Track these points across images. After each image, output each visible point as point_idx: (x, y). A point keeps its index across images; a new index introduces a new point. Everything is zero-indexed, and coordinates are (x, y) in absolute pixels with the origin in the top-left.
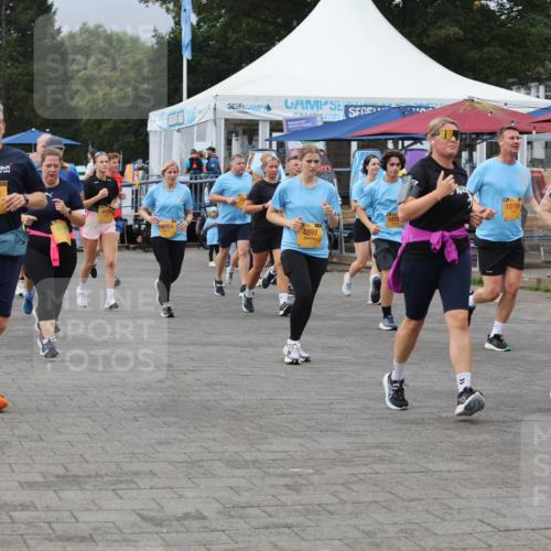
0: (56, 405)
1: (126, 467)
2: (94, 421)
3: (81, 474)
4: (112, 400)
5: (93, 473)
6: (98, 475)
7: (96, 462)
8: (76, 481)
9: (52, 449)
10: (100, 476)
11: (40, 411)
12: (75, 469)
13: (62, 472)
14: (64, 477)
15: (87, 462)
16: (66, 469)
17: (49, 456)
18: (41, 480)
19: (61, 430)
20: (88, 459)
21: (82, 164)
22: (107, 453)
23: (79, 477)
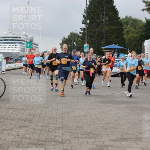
0: (120, 119)
1: (139, 136)
2: (130, 123)
3: (127, 138)
4: (135, 118)
5: (130, 138)
6: (131, 138)
7: (131, 135)
8: (125, 140)
9: (119, 131)
11: (115, 120)
12: (125, 136)
13: (121, 137)
14: (122, 138)
15: (128, 135)
17: (118, 133)
18: (116, 139)
19: (122, 126)
20: (129, 134)
22: (134, 132)
23: (126, 138)
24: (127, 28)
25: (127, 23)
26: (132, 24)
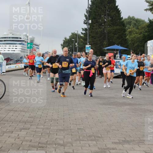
0: (122, 121)
1: (141, 139)
2: (133, 126)
3: (129, 140)
4: (138, 120)
5: (133, 140)
6: (134, 141)
7: (133, 137)
8: (128, 142)
9: (121, 133)
10: (135, 141)
11: (118, 123)
12: (128, 139)
14: (125, 141)
15: (131, 137)
16: (125, 139)
17: (121, 135)
18: (119, 142)
19: (124, 128)
21: (129, 55)
22: (136, 135)
23: (129, 141)
24: (129, 29)
25: (130, 23)
26: (135, 24)
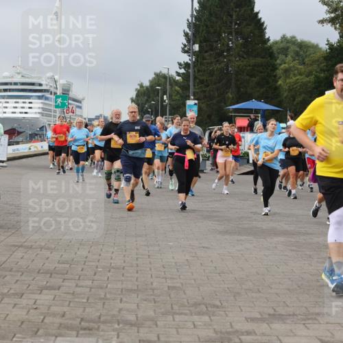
0: (268, 271)
1: (312, 310)
2: (292, 281)
3: (284, 313)
4: (303, 269)
5: (291, 313)
6: (294, 315)
7: (293, 306)
8: (281, 318)
9: (266, 298)
10: (296, 315)
11: (258, 274)
12: (281, 310)
13: (272, 312)
14: (274, 315)
15: (287, 306)
16: (275, 310)
17: (264, 302)
18: (259, 316)
19: (273, 286)
20: (288, 304)
21: (283, 123)
22: (300, 301)
23: (283, 315)
24: (285, 62)
25: (285, 51)
26: (297, 54)
